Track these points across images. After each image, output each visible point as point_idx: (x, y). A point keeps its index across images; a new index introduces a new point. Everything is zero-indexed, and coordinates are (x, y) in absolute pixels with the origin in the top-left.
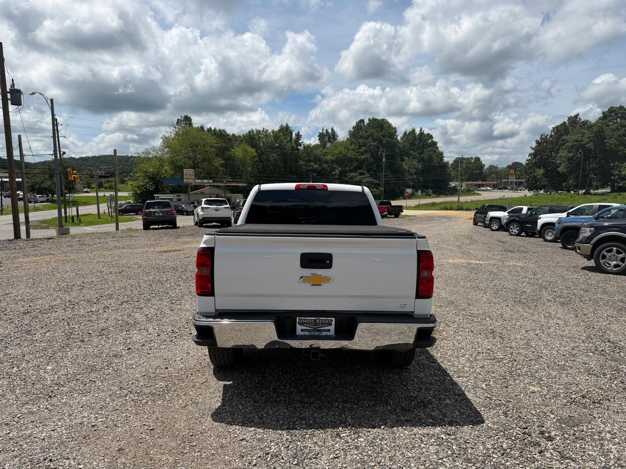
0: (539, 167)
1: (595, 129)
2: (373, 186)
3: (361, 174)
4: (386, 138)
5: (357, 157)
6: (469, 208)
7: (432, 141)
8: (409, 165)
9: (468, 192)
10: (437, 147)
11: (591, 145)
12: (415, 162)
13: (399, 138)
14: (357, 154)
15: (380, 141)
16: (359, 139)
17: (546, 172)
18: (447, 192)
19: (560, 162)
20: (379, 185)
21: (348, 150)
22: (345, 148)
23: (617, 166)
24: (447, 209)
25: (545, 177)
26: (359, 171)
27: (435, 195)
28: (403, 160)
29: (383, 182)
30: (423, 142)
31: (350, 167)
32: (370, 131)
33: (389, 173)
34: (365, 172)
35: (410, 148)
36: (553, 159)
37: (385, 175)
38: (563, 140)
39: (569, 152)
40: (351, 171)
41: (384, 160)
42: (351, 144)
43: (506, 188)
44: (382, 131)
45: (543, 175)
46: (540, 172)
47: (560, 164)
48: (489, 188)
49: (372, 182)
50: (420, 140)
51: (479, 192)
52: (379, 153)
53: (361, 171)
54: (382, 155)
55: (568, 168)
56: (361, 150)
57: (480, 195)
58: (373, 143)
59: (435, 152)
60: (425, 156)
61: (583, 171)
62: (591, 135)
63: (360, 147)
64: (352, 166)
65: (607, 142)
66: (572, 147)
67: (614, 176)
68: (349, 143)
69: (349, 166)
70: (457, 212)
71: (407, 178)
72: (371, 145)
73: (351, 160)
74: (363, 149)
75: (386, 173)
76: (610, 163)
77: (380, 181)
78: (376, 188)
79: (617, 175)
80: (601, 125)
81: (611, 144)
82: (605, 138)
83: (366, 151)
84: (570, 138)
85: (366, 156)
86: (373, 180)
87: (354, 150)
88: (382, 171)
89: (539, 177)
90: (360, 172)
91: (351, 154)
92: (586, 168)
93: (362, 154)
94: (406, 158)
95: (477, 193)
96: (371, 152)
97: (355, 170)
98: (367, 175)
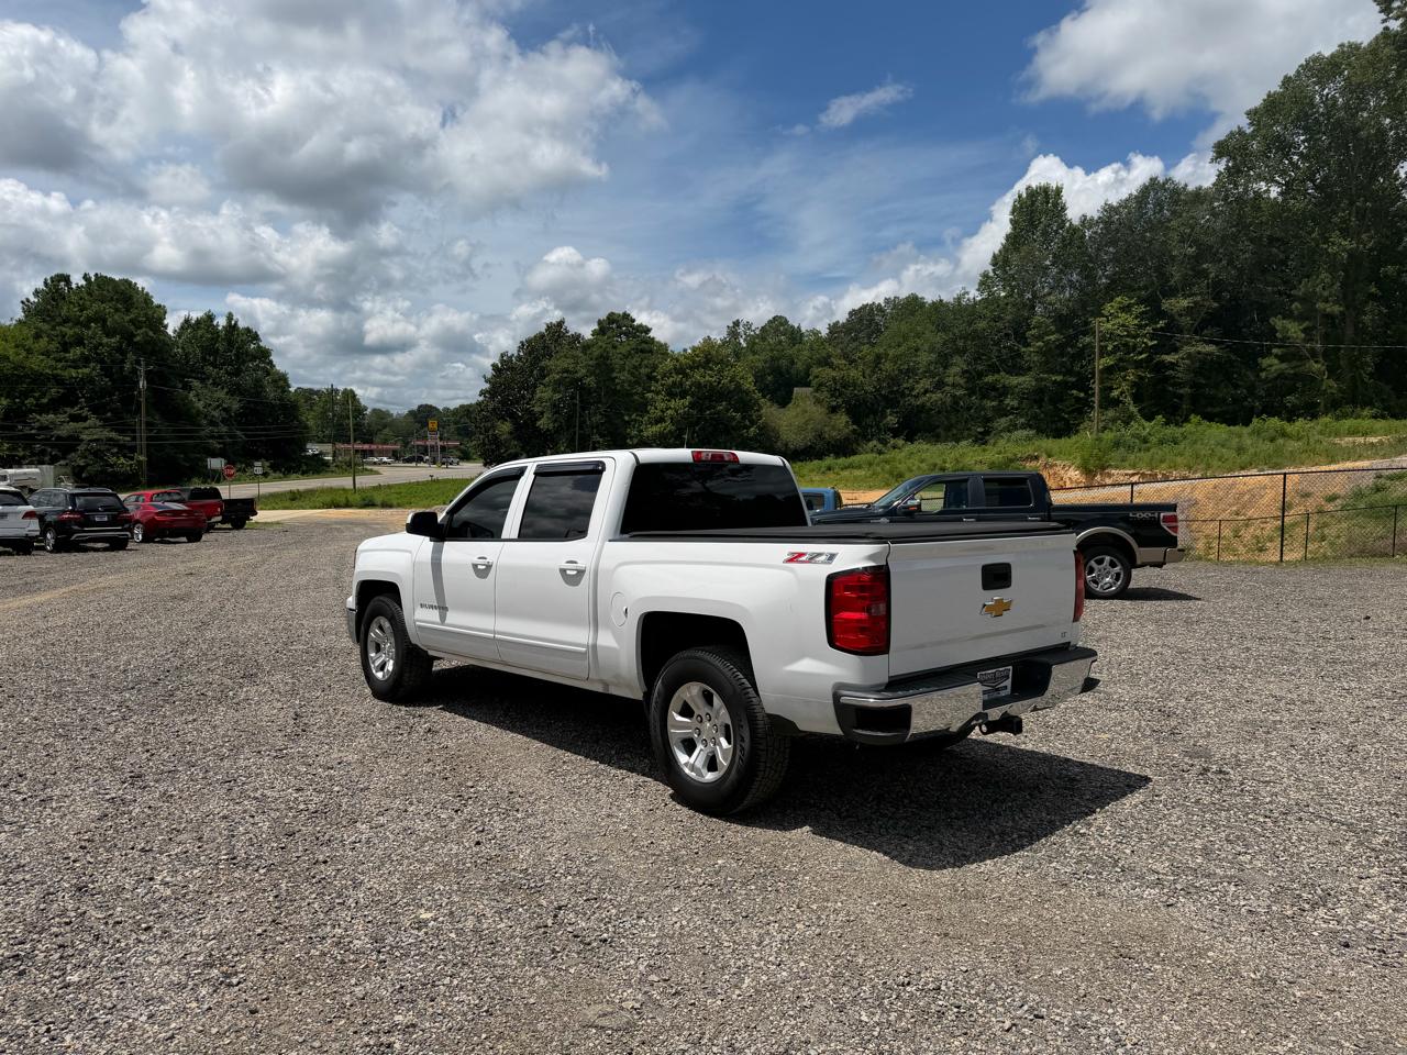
0: (503, 418)
1: (596, 352)
2: (115, 450)
3: (75, 418)
4: (144, 329)
5: (59, 372)
6: (389, 503)
7: (259, 347)
8: (205, 398)
9: (351, 468)
10: (271, 362)
11: (590, 381)
12: (221, 394)
13: (170, 331)
14: (60, 365)
15: (128, 337)
16: (60, 324)
17: (516, 429)
18: (304, 468)
19: (540, 409)
20: (133, 449)
21: (29, 351)
22: (17, 346)
23: (635, 420)
24: (337, 506)
25: (514, 438)
26: (68, 410)
27: (278, 474)
28: (187, 387)
29: (144, 442)
30: (239, 348)
31: (37, 399)
32: (95, 307)
33: (157, 419)
34: (85, 412)
35: (204, 359)
36: (528, 404)
37: (148, 424)
38: (542, 369)
39: (554, 391)
40: (42, 409)
41: (142, 384)
42: (37, 336)
43: (420, 460)
44: (128, 310)
45: (511, 433)
46: (505, 427)
47: (542, 413)
48: (385, 459)
49: (111, 439)
50: (230, 343)
51: (375, 468)
52: (127, 366)
53: (75, 410)
54: (134, 371)
55: (556, 421)
56: (70, 356)
57: (377, 473)
58: (105, 340)
59: (268, 374)
60: (247, 380)
61: (581, 428)
62: (591, 363)
63: (65, 347)
64: (43, 395)
65: (616, 378)
66: (559, 383)
67: (631, 438)
68: (28, 332)
69: (36, 395)
70: (364, 511)
71: (202, 433)
72: (101, 344)
73: (39, 380)
74: (75, 352)
75: (150, 419)
76: (623, 415)
77: (134, 439)
78: (125, 457)
79: (636, 436)
80: (604, 346)
81: (623, 382)
82: (613, 370)
83: (86, 360)
84: (557, 364)
85: (87, 371)
86: (113, 435)
87: (47, 353)
88: (138, 410)
89: (503, 438)
90: (73, 411)
91: (37, 363)
92: (585, 422)
93: (75, 365)
94: (196, 383)
95: (371, 470)
96: (102, 362)
97: (55, 406)
98: (93, 420)
